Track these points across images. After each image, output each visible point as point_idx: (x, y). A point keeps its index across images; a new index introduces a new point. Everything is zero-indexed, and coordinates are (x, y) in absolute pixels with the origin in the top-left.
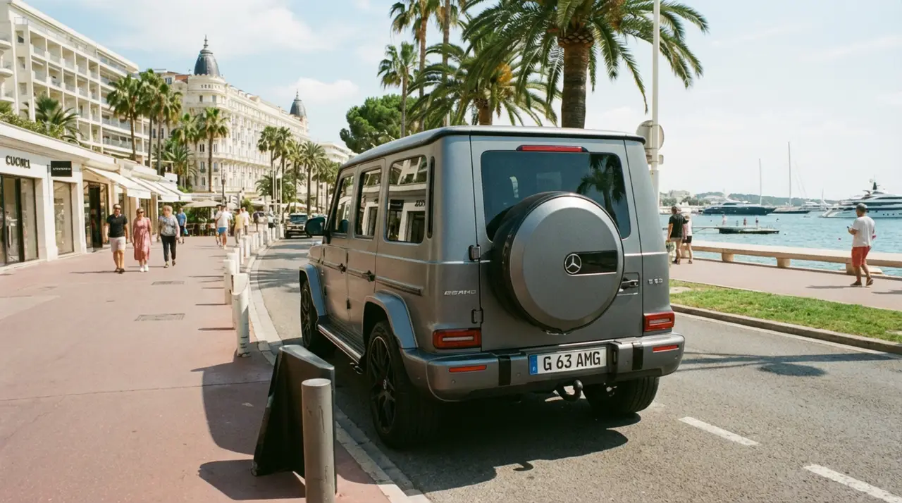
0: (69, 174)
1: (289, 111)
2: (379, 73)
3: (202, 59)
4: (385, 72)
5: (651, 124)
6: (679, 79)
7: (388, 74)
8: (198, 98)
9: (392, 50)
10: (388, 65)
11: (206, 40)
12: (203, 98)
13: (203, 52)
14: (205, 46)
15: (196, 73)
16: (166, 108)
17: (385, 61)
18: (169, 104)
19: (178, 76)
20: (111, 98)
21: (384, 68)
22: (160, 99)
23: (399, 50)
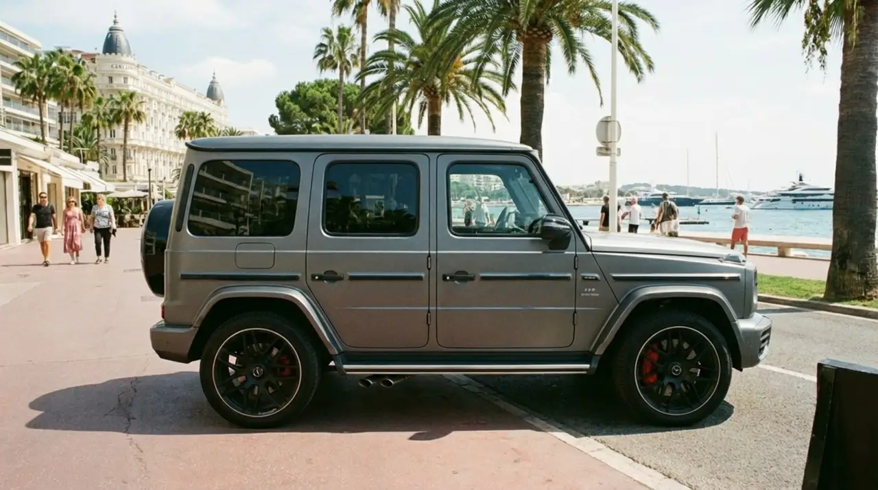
0: (8, 162)
1: (205, 94)
2: (316, 57)
3: (111, 37)
4: (321, 57)
5: (609, 119)
6: (633, 74)
7: (323, 59)
8: (107, 80)
9: (328, 33)
10: (323, 49)
11: (116, 17)
12: (114, 79)
13: (112, 29)
14: (115, 22)
15: (105, 52)
16: (79, 90)
17: (322, 45)
18: (82, 87)
19: (86, 55)
20: (17, 79)
21: (320, 52)
22: (72, 81)
23: (335, 34)
